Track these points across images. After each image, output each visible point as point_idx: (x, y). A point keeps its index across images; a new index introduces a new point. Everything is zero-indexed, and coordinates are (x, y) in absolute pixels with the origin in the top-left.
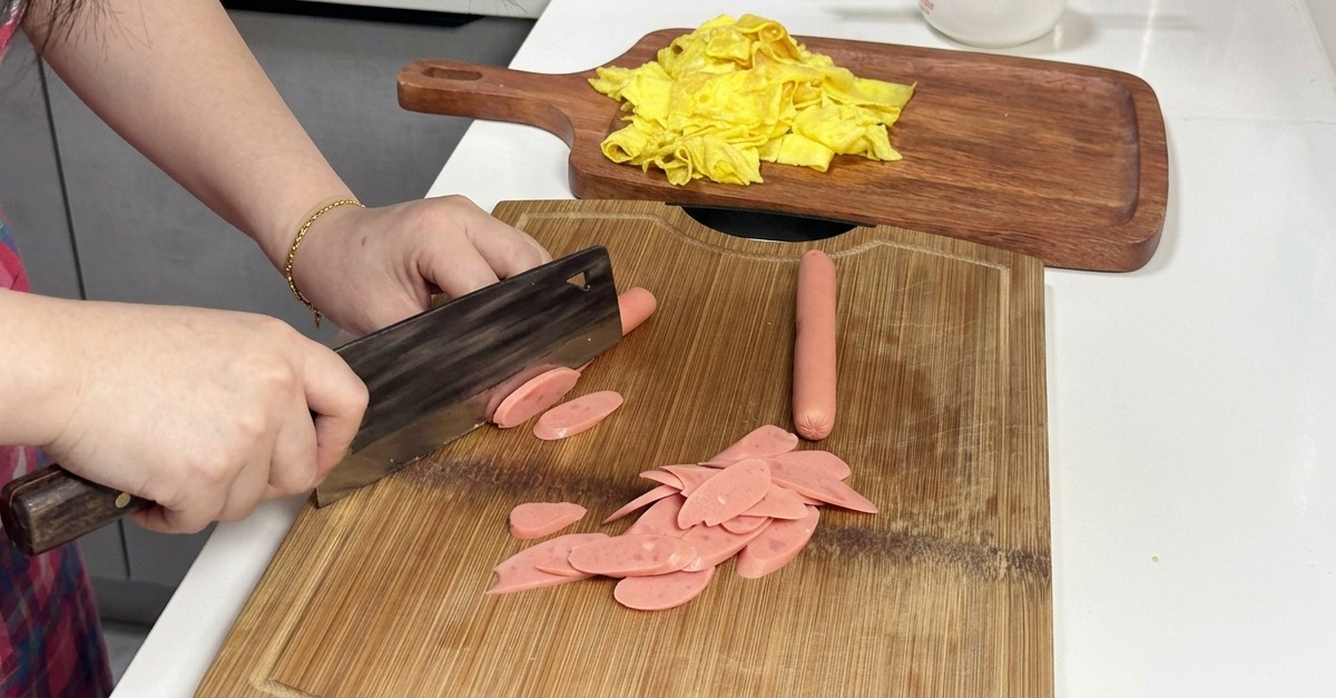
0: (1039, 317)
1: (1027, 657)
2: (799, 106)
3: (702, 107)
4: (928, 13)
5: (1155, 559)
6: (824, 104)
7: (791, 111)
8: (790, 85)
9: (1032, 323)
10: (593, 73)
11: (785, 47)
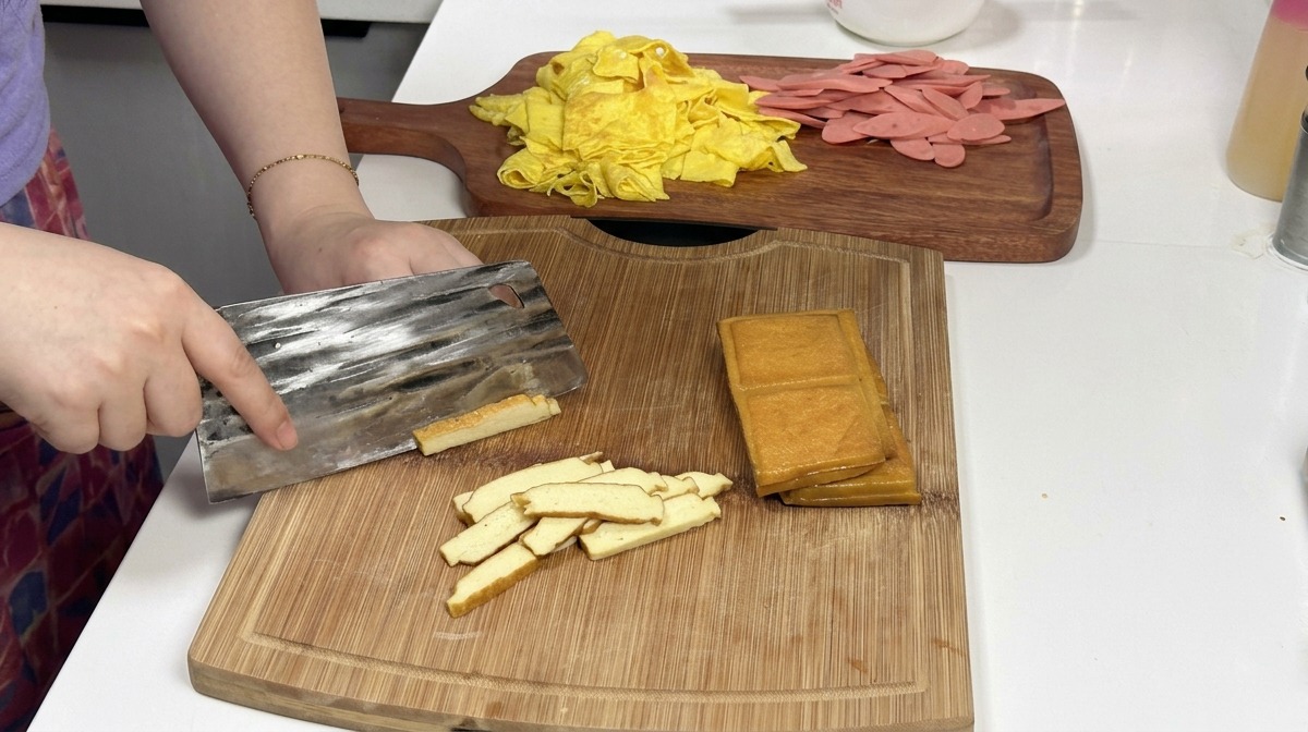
0: (940, 304)
1: (940, 588)
2: (695, 124)
3: (596, 128)
4: (837, 12)
5: (1045, 495)
6: (721, 122)
7: (688, 128)
8: (684, 104)
9: (932, 308)
10: (471, 100)
11: (674, 65)
